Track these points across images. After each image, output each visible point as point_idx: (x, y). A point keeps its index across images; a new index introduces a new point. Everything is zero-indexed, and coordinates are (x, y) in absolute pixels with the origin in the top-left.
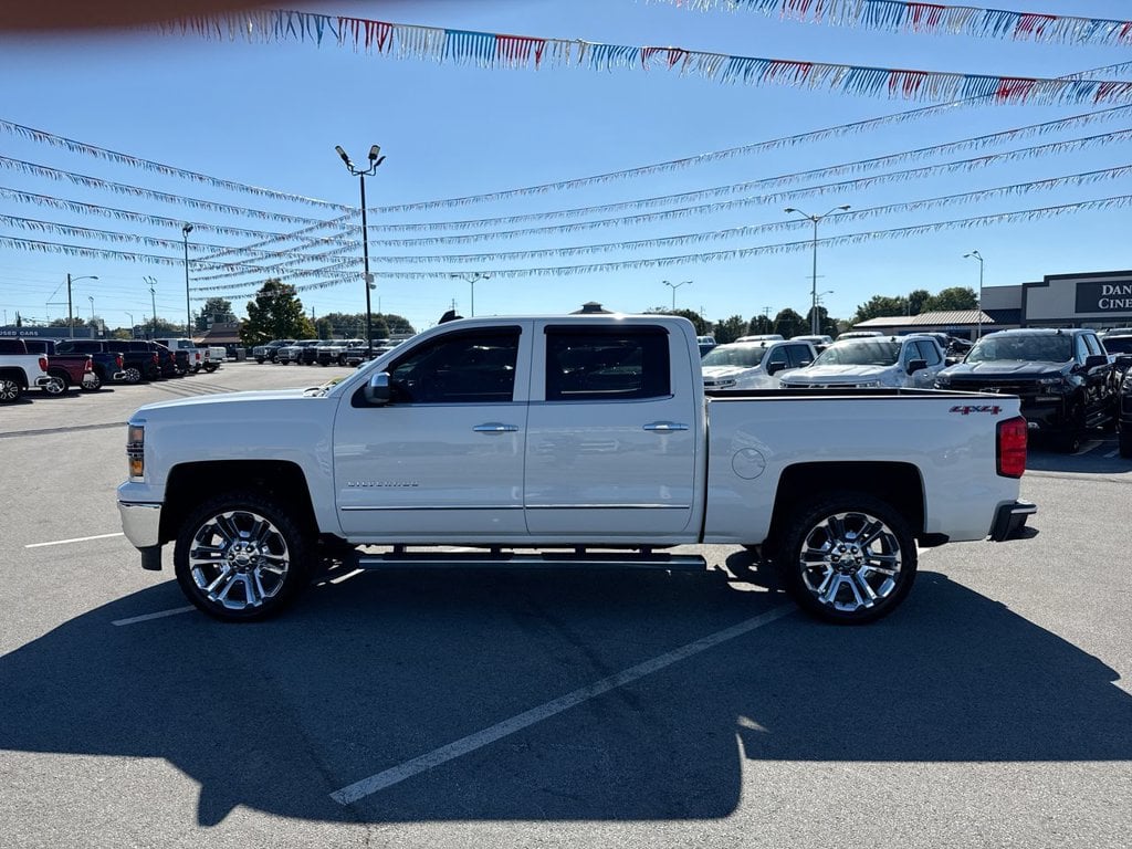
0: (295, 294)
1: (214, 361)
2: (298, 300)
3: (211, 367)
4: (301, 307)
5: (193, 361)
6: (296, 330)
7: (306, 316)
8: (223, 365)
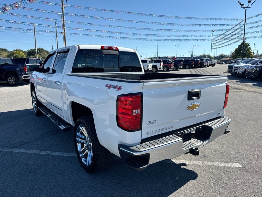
0: (249, 45)
1: (213, 64)
2: (250, 47)
3: (213, 65)
4: (250, 49)
5: (206, 64)
6: (248, 56)
7: (252, 51)
8: (216, 65)
